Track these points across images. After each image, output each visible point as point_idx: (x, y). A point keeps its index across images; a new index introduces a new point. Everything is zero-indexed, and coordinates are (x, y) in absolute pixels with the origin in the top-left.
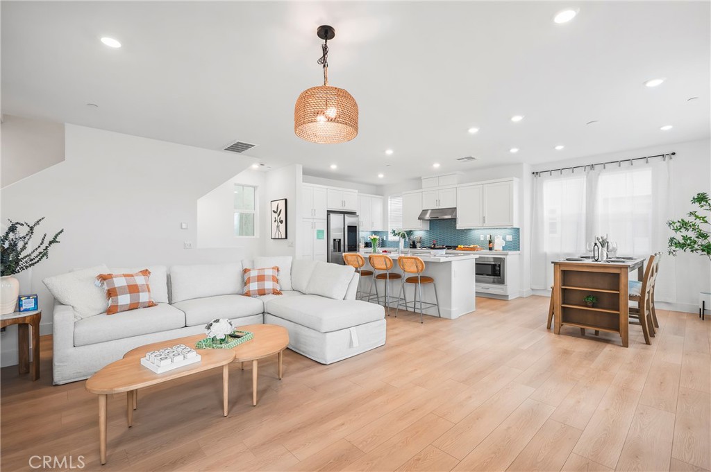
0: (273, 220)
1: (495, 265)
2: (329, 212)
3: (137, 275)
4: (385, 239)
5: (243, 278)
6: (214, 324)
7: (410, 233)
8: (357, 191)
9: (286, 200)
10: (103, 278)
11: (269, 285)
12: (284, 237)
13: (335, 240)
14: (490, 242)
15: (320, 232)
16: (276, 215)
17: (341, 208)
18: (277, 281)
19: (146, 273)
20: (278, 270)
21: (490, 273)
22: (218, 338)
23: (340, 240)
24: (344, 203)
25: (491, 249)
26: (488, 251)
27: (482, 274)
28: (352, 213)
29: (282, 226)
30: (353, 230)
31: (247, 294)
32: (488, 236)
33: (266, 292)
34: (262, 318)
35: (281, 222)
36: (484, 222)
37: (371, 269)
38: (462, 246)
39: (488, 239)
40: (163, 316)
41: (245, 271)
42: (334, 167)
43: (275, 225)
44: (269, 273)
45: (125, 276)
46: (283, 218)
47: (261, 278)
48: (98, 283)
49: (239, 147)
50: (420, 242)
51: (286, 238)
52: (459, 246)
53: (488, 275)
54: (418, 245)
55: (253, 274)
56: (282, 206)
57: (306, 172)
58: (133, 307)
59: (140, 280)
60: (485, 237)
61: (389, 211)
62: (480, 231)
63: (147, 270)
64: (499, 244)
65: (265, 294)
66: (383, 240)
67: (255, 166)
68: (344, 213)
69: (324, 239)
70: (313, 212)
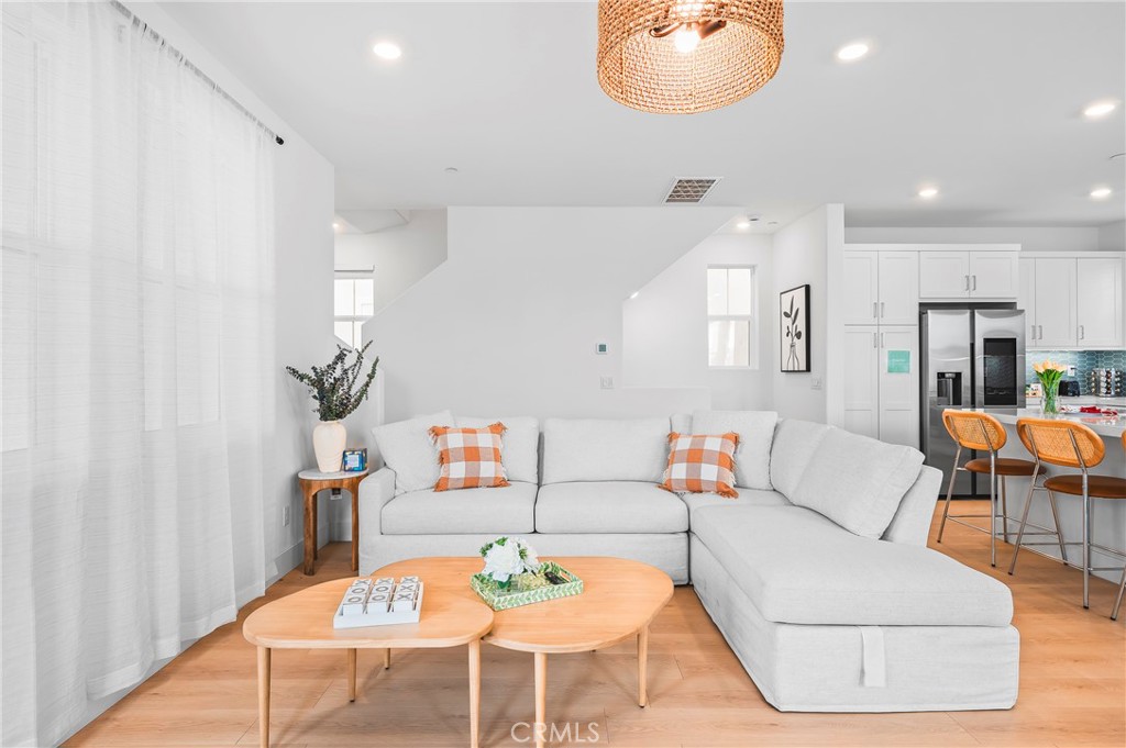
0: (785, 331)
2: (925, 307)
3: (483, 431)
5: (668, 450)
6: (495, 545)
8: (1018, 247)
9: (808, 288)
10: (437, 432)
11: (709, 472)
12: (803, 367)
13: (941, 375)
15: (898, 356)
16: (789, 320)
17: (966, 295)
18: (732, 466)
19: (498, 429)
20: (736, 441)
22: (495, 577)
23: (958, 375)
24: (971, 282)
28: (1007, 307)
29: (801, 344)
30: (1004, 349)
31: (667, 487)
33: (703, 488)
34: (684, 543)
35: (798, 335)
37: (1028, 457)
40: (510, 507)
41: (672, 437)
42: (928, 193)
43: (787, 341)
44: (713, 445)
45: (465, 431)
46: (802, 328)
47: (695, 456)
48: (430, 439)
49: (688, 191)
51: (808, 369)
55: (683, 444)
56: (800, 304)
57: (852, 221)
58: (471, 484)
59: (485, 441)
63: (500, 424)
65: (701, 492)
67: (744, 225)
68: (973, 307)
69: (908, 372)
70: (878, 308)
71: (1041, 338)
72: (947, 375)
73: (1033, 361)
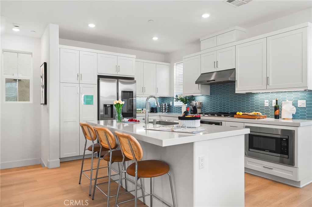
0: (41, 85)
1: (281, 139)
2: (100, 77)
4: (171, 104)
7: (192, 98)
8: (135, 56)
9: (45, 64)
12: (43, 102)
13: (106, 106)
14: (276, 108)
15: (88, 97)
17: (115, 73)
21: (274, 149)
23: (112, 106)
24: (118, 68)
25: (277, 117)
26: (273, 119)
27: (264, 150)
28: (130, 79)
29: (44, 91)
30: (128, 95)
32: (274, 101)
35: (43, 87)
36: (267, 84)
38: (241, 113)
39: (274, 104)
46: (43, 82)
50: (199, 108)
52: (238, 113)
53: (271, 151)
54: (199, 111)
56: (43, 71)
60: (271, 102)
61: (175, 77)
62: (265, 96)
64: (287, 110)
66: (169, 105)
68: (118, 78)
69: (93, 104)
70: (79, 76)
71: (145, 92)
72: (108, 106)
73: (139, 100)
